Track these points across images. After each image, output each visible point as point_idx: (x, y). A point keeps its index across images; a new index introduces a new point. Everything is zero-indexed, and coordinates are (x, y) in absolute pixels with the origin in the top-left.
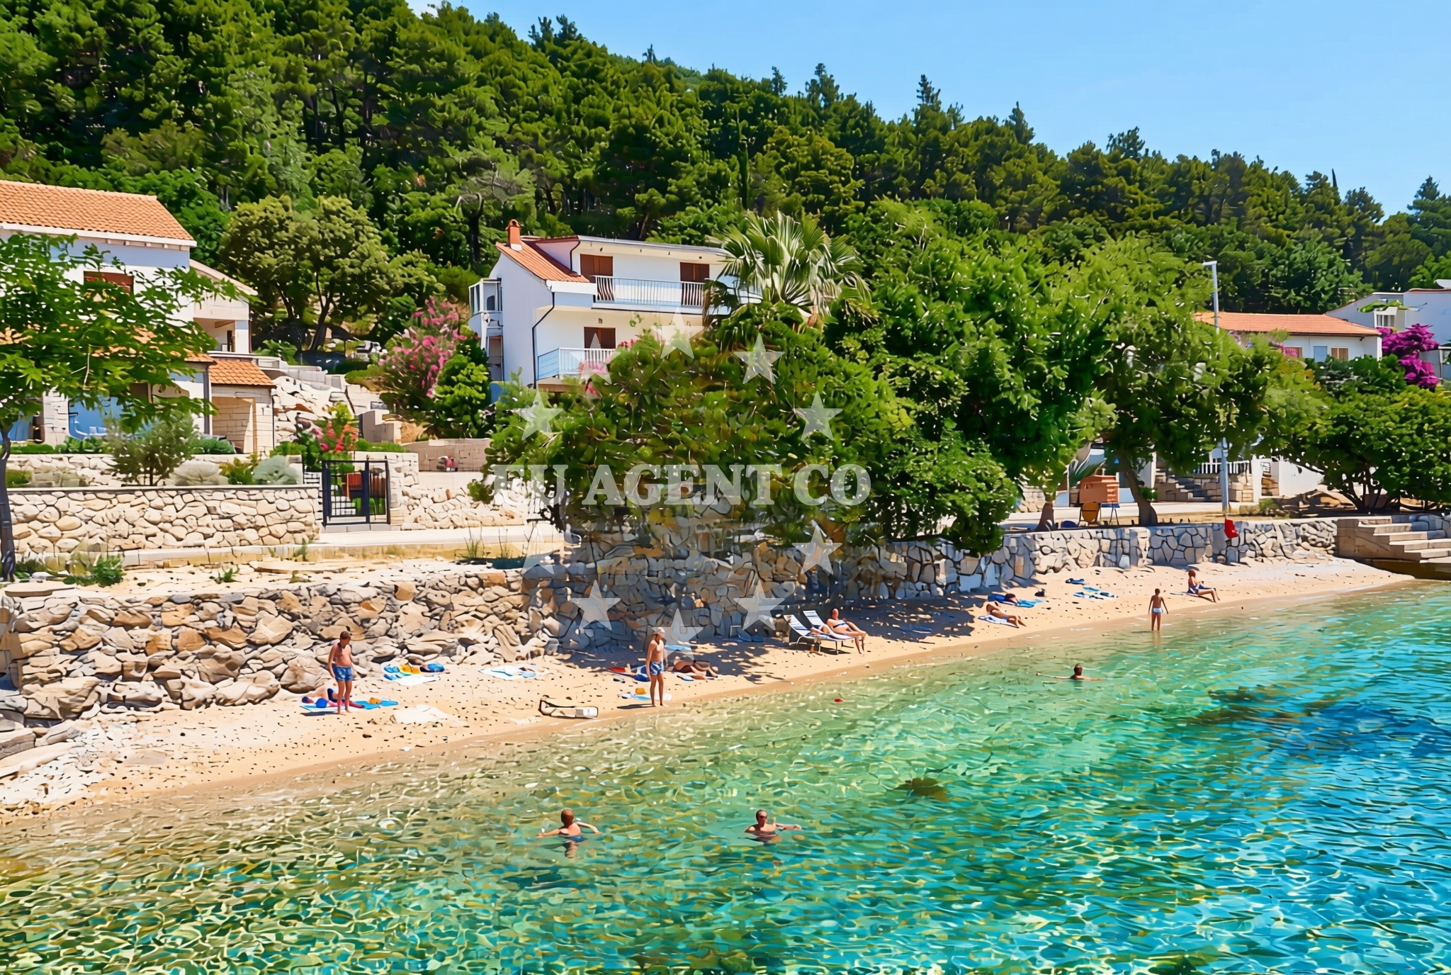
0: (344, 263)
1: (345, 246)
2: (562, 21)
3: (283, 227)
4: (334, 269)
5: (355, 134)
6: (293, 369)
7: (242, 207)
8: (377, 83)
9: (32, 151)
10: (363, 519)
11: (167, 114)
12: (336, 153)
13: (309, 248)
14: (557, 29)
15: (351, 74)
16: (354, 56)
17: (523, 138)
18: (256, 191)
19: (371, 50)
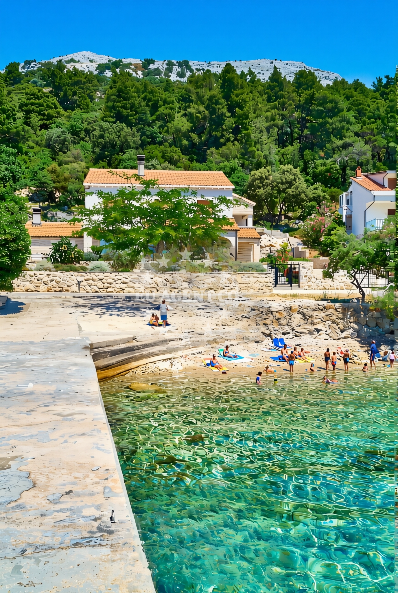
0: (290, 191)
1: (290, 184)
2: (387, 77)
3: (267, 178)
4: (286, 193)
5: (297, 139)
6: (269, 231)
7: (252, 173)
8: (306, 116)
9: (185, 159)
10: (290, 285)
11: (228, 140)
12: (290, 147)
13: (277, 186)
14: (384, 81)
15: (296, 114)
16: (297, 107)
17: (367, 131)
18: (258, 166)
19: (304, 103)
